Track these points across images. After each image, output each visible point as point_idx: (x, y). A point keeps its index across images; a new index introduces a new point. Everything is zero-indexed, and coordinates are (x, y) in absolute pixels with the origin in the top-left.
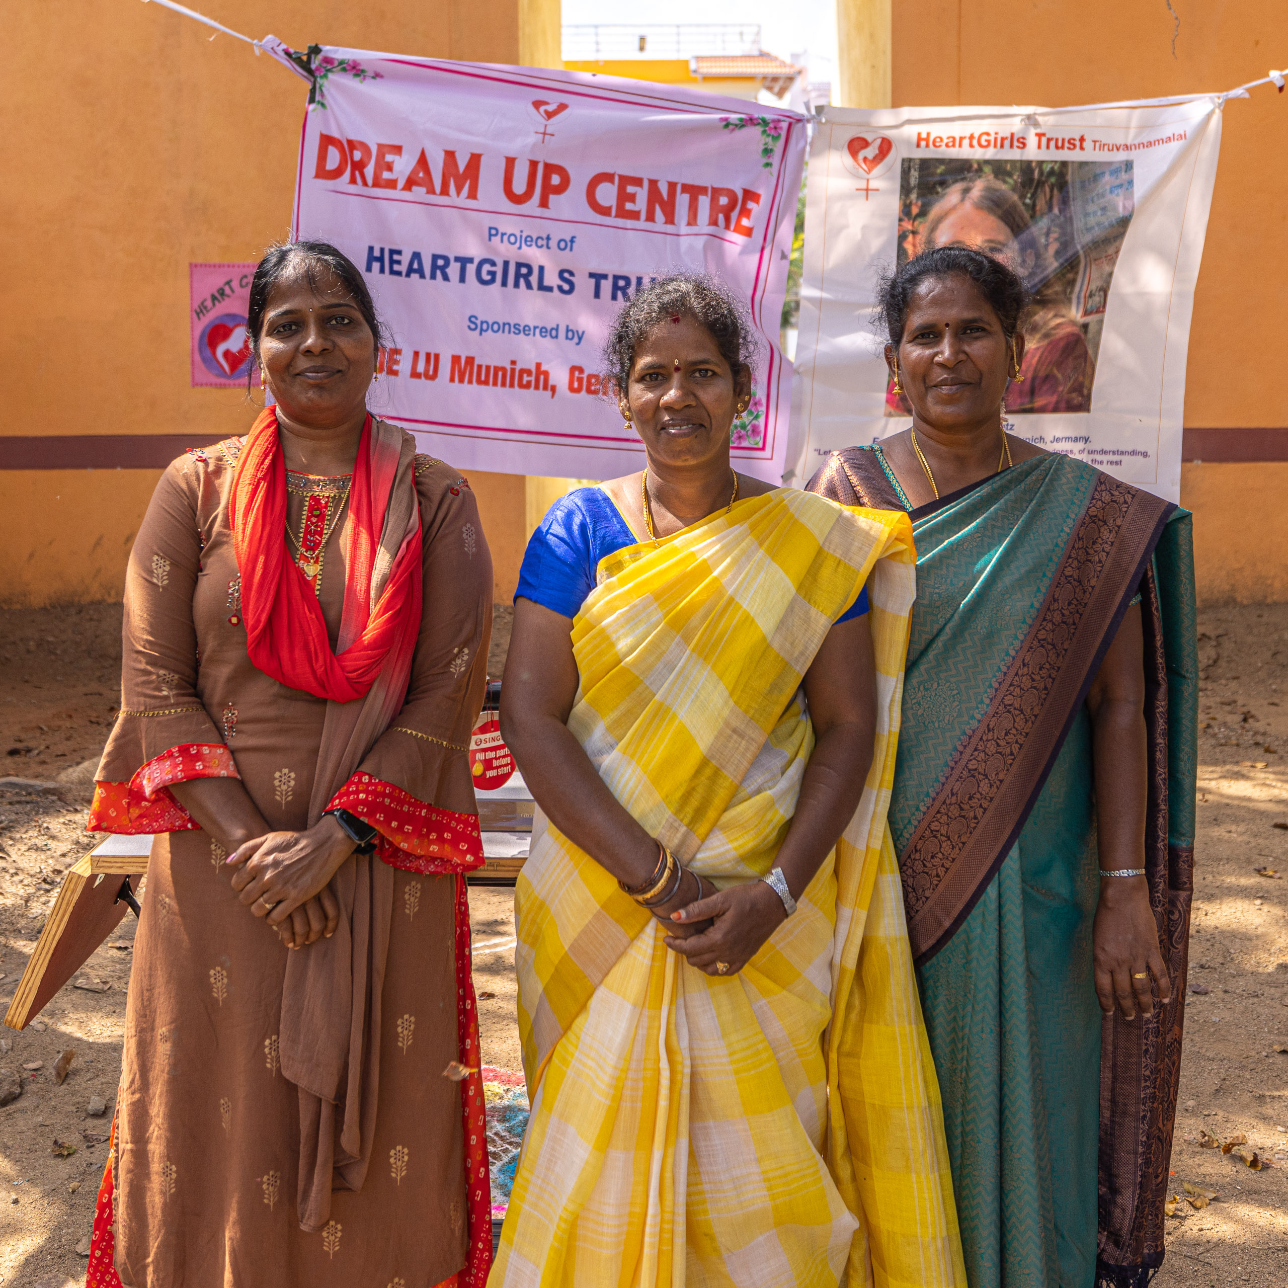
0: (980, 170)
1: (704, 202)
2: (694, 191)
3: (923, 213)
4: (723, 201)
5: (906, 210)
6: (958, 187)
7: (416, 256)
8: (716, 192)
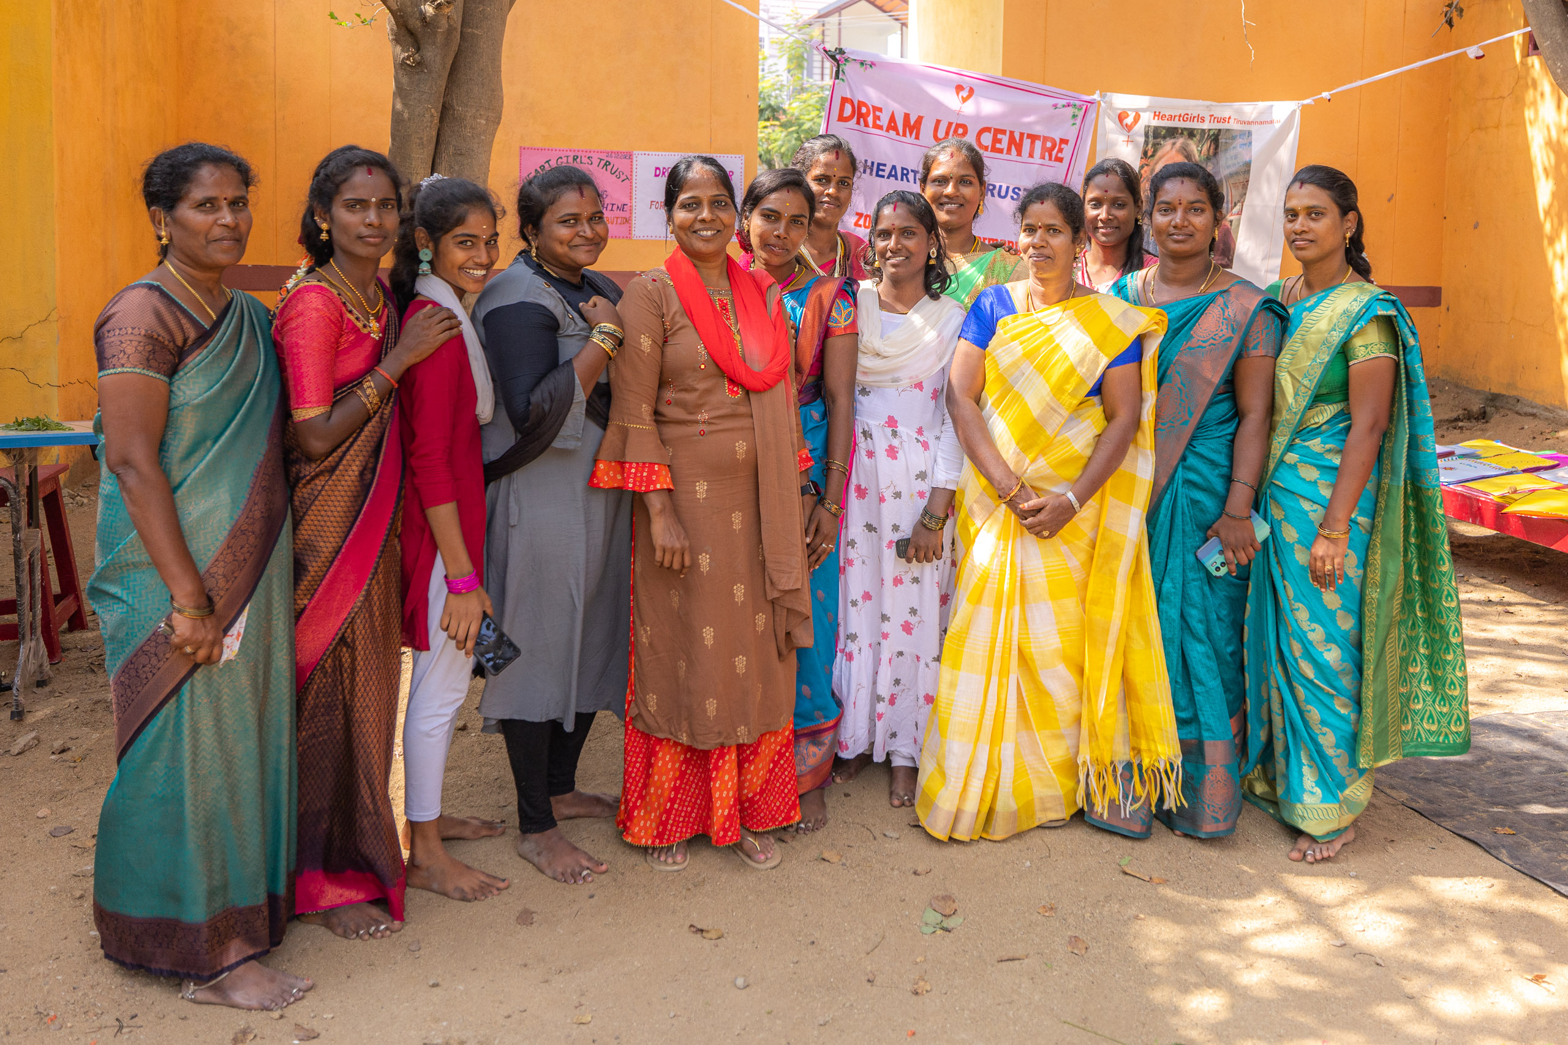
0: (1182, 133)
1: (1038, 144)
2: (1033, 138)
3: (1153, 156)
4: (1049, 145)
5: (1145, 153)
6: (1172, 141)
7: (894, 167)
8: (1046, 139)
